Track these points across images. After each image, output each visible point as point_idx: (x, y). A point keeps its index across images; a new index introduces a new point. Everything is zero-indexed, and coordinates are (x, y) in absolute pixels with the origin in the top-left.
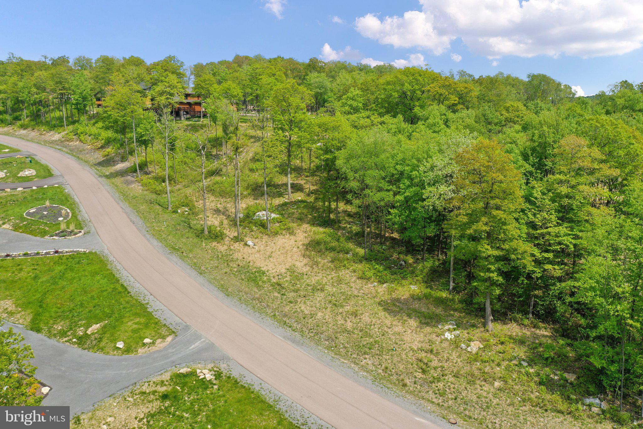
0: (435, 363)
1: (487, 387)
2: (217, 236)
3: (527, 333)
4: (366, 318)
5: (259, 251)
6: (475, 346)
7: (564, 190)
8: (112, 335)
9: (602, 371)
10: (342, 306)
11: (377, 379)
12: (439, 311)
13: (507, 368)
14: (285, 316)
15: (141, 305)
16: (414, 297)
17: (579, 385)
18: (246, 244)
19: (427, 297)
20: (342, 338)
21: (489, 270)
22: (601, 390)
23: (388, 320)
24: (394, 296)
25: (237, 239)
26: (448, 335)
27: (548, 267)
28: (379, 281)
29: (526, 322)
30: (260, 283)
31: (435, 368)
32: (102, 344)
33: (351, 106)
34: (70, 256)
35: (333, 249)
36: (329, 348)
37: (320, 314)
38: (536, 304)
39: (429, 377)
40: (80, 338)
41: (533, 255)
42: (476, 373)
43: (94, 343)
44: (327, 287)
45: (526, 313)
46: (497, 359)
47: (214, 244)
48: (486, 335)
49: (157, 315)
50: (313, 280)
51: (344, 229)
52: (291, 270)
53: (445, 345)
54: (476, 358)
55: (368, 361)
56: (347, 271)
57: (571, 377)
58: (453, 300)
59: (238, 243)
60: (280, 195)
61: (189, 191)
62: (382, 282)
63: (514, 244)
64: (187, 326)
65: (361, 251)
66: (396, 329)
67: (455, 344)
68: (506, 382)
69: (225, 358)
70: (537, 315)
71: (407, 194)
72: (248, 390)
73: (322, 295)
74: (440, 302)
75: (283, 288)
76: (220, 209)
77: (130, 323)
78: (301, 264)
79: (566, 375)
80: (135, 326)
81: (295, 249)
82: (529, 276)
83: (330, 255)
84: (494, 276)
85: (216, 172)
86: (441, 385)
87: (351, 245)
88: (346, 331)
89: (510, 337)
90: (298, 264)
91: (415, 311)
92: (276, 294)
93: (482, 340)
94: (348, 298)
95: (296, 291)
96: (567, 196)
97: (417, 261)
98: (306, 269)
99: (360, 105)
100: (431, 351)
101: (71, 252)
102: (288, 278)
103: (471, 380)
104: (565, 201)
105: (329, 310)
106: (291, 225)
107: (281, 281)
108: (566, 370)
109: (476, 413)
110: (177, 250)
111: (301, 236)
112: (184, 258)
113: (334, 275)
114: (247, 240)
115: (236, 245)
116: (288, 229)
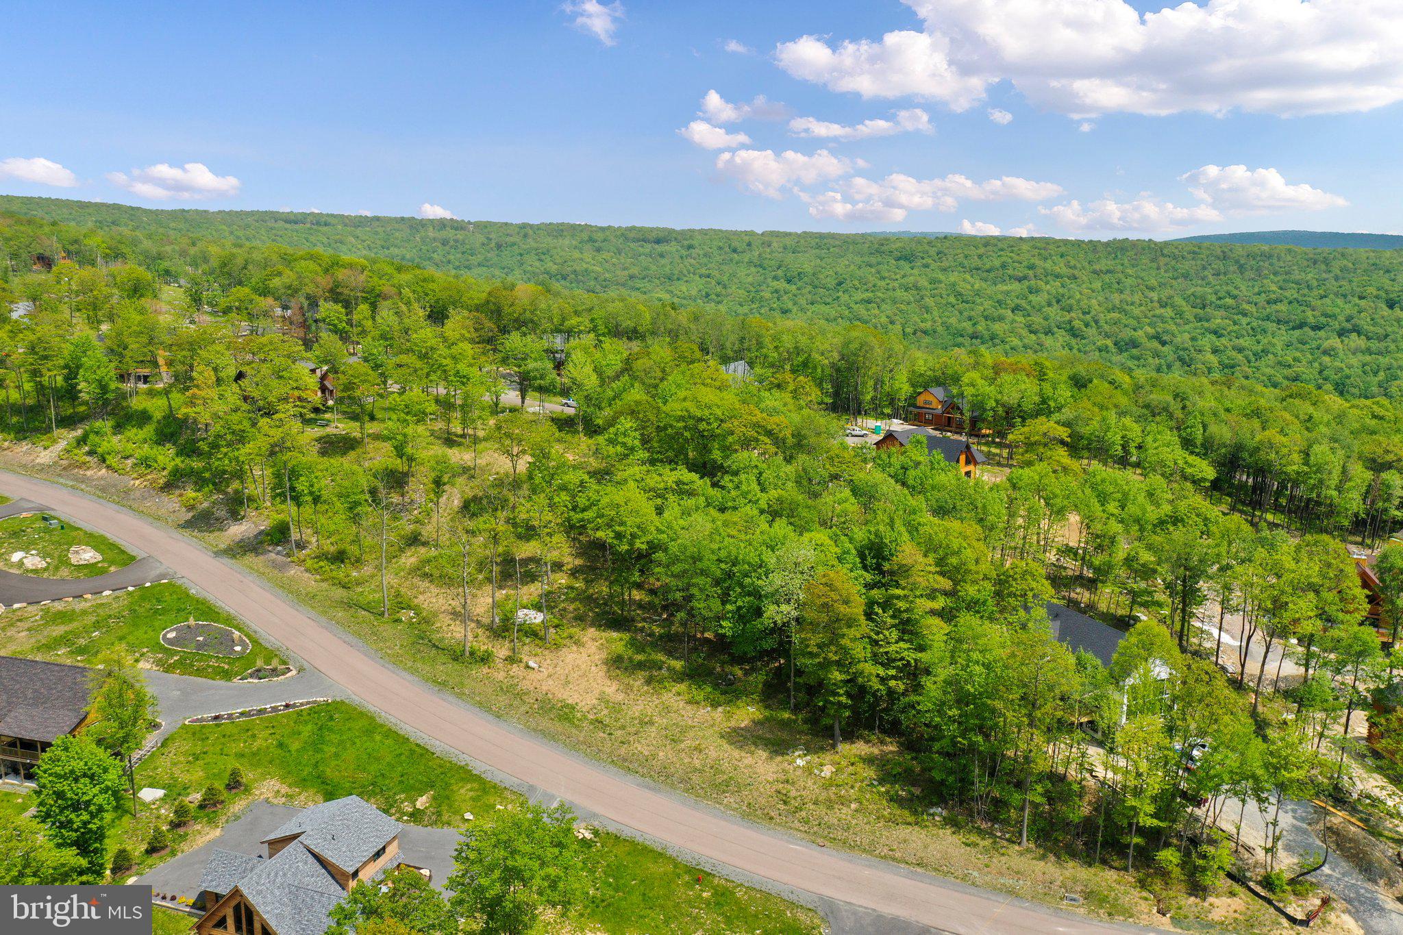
0: (793, 793)
1: (845, 810)
2: (485, 659)
3: (876, 751)
4: (713, 754)
5: (550, 676)
6: (828, 771)
7: (902, 605)
8: (450, 807)
9: (943, 782)
10: (682, 741)
11: (744, 816)
12: (785, 735)
13: (860, 789)
14: (625, 760)
15: (461, 767)
16: (756, 723)
17: (924, 798)
18: (528, 667)
19: (767, 719)
20: (695, 778)
21: (838, 694)
22: (942, 801)
23: (736, 753)
24: (733, 724)
25: (511, 660)
26: (800, 762)
27: (892, 683)
28: (712, 705)
29: (873, 737)
30: (577, 723)
31: (795, 798)
32: (445, 818)
33: (624, 444)
34: (310, 709)
35: (641, 666)
36: (687, 790)
37: (661, 754)
38: (881, 718)
39: (791, 808)
40: (412, 815)
41: (878, 675)
42: (833, 797)
43: (434, 818)
44: (656, 719)
45: (871, 728)
46: (850, 781)
47: (485, 670)
48: (837, 758)
49: (488, 777)
50: (636, 711)
51: (642, 630)
52: (602, 698)
53: (799, 773)
54: (828, 784)
55: (729, 799)
56: (670, 695)
57: (917, 791)
58: (795, 721)
59: (516, 665)
60: (531, 578)
61: (389, 579)
62: (715, 705)
63: (861, 666)
64: (532, 786)
65: (678, 665)
66: (746, 761)
67: (808, 770)
68: (861, 803)
69: (595, 816)
70: (884, 731)
71: (740, 603)
72: (632, 843)
73: (654, 729)
74: (784, 724)
75: (606, 726)
76: (458, 609)
77: (462, 791)
78: (611, 689)
79: (912, 789)
80: (471, 794)
81: (593, 668)
82: (874, 695)
83: (642, 675)
84: (843, 699)
85: (414, 540)
86: (803, 814)
87: (661, 657)
88: (696, 770)
89: (860, 757)
90: (607, 690)
91: (759, 737)
92: (602, 734)
93: (833, 763)
94: (684, 730)
95: (623, 727)
96: (907, 611)
97: (747, 673)
98: (620, 697)
99: (637, 443)
100: (787, 782)
101: (308, 703)
102: (605, 712)
103: (830, 804)
104: (905, 616)
105: (668, 747)
106: (573, 630)
107: (600, 716)
108: (913, 785)
109: (840, 834)
110: (444, 684)
111: (592, 647)
112: (460, 695)
113: (657, 702)
114: (525, 659)
115: (515, 669)
116: (571, 638)
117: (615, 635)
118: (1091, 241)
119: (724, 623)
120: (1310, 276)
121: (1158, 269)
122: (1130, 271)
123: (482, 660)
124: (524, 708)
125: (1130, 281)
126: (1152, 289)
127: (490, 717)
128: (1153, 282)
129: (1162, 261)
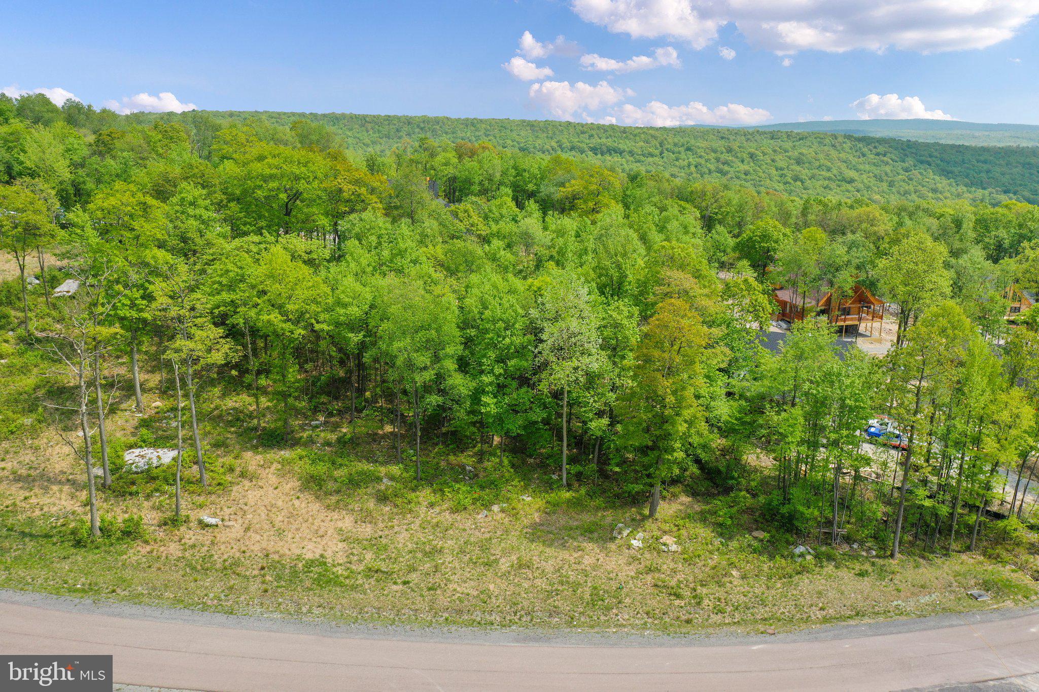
0: (673, 582)
1: (735, 582)
2: (131, 533)
4: (549, 567)
5: (247, 530)
6: (671, 543)
10: (497, 562)
11: (660, 631)
13: (720, 552)
14: (460, 612)
17: (777, 540)
18: (203, 525)
20: (561, 604)
22: (795, 537)
24: (526, 521)
25: (173, 522)
26: (637, 543)
28: (484, 507)
31: (679, 587)
35: (353, 483)
36: (570, 624)
37: (491, 587)
39: (690, 600)
42: (708, 571)
44: (439, 544)
46: (700, 546)
47: (144, 548)
48: (661, 525)
50: (405, 541)
51: (312, 440)
54: (689, 558)
55: (623, 616)
56: (424, 508)
57: (761, 535)
58: (582, 498)
59: (183, 529)
66: (587, 562)
67: (654, 549)
68: (738, 567)
73: (449, 558)
74: (576, 505)
75: (390, 574)
81: (297, 503)
83: (366, 494)
86: (708, 602)
87: (365, 466)
88: (549, 593)
90: (344, 526)
91: (569, 529)
92: (395, 587)
93: (666, 532)
94: (484, 547)
95: (412, 569)
98: (368, 530)
100: (651, 570)
102: (369, 556)
103: (717, 581)
105: (489, 575)
106: (226, 461)
107: (369, 564)
108: (755, 531)
109: (761, 612)
110: (91, 589)
111: (270, 476)
112: (135, 599)
113: (418, 522)
114: (193, 515)
115: (191, 535)
116: (231, 470)
117: (286, 454)
118: (311, 114)
119: (485, 399)
120: (469, 134)
121: (367, 131)
122: (349, 134)
123: (127, 534)
124: (255, 587)
125: (350, 140)
126: (368, 146)
127: (220, 618)
128: (367, 141)
129: (369, 126)
